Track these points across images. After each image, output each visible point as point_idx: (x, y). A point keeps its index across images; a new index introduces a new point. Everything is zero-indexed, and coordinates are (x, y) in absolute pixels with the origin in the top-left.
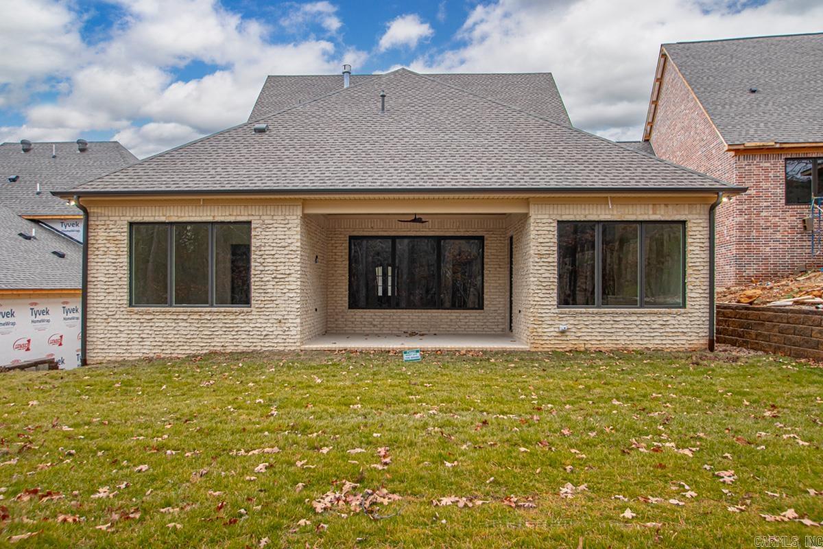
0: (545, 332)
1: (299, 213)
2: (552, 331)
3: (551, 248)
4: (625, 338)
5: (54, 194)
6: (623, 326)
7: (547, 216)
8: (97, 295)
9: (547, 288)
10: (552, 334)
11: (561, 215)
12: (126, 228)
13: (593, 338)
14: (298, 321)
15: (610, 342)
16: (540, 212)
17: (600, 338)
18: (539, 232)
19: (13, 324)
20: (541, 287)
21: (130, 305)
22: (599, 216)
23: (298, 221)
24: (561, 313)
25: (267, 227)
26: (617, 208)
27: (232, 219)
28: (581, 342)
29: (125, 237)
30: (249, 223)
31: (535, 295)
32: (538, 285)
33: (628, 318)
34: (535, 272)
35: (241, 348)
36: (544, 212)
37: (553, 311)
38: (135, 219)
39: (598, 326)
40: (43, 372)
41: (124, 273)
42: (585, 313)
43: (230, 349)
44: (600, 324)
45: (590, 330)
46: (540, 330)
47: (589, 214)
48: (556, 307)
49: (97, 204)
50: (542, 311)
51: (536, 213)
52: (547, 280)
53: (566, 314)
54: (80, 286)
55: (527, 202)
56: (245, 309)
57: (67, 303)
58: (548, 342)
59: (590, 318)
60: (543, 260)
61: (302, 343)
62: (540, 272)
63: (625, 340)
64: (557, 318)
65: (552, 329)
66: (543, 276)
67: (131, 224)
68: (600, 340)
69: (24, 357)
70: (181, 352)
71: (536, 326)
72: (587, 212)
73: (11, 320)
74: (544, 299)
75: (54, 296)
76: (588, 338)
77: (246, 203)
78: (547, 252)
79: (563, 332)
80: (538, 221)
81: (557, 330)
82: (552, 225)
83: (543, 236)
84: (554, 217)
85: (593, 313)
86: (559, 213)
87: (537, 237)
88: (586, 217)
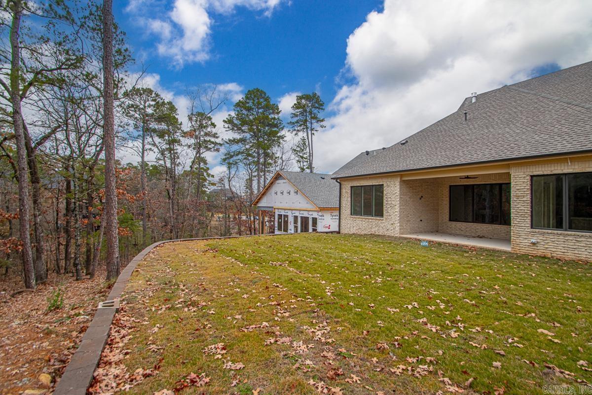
0: (521, 242)
1: (399, 180)
2: (526, 242)
3: (525, 192)
4: (586, 253)
5: (332, 179)
6: (585, 245)
7: (522, 173)
8: (343, 211)
9: (522, 216)
10: (526, 244)
11: (533, 172)
12: (350, 188)
13: (558, 250)
14: (399, 224)
15: (572, 254)
16: (517, 171)
17: (564, 251)
18: (517, 183)
19: (324, 219)
20: (518, 216)
21: (351, 215)
22: (562, 170)
23: (398, 183)
24: (532, 232)
25: (388, 186)
26: (578, 164)
27: (378, 184)
28: (548, 252)
29: (349, 192)
30: (383, 185)
31: (514, 220)
32: (516, 214)
33: (588, 240)
34: (514, 206)
35: (380, 234)
36: (520, 171)
37: (526, 230)
38: (352, 185)
39: (563, 243)
40: (335, 235)
41: (349, 204)
42: (551, 233)
43: (377, 233)
44: (564, 242)
45: (556, 245)
46: (518, 241)
47: (554, 170)
48: (530, 228)
49: (345, 181)
50: (520, 230)
51: (515, 171)
52: (523, 211)
53: (536, 232)
54: (338, 207)
55: (508, 166)
56: (381, 218)
57: (332, 213)
58: (523, 248)
59: (555, 237)
60: (519, 199)
61: (400, 234)
62: (517, 206)
63: (586, 255)
64: (530, 235)
65: (526, 241)
66: (520, 209)
67: (352, 187)
68: (564, 252)
69: (327, 230)
70: (363, 233)
71: (515, 238)
72: (553, 169)
73: (323, 218)
74: (520, 223)
75: (328, 210)
76: (554, 250)
77: (382, 177)
78: (522, 195)
79: (534, 244)
80: (516, 176)
81: (530, 242)
82: (526, 178)
83: (519, 185)
84: (528, 173)
85: (557, 234)
86: (531, 170)
87: (515, 186)
88: (551, 171)
